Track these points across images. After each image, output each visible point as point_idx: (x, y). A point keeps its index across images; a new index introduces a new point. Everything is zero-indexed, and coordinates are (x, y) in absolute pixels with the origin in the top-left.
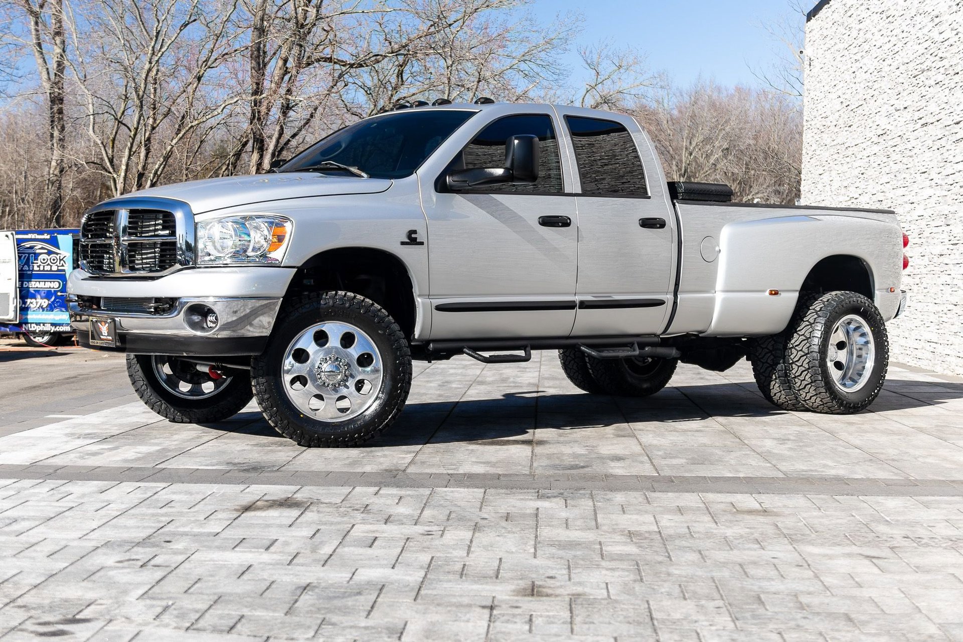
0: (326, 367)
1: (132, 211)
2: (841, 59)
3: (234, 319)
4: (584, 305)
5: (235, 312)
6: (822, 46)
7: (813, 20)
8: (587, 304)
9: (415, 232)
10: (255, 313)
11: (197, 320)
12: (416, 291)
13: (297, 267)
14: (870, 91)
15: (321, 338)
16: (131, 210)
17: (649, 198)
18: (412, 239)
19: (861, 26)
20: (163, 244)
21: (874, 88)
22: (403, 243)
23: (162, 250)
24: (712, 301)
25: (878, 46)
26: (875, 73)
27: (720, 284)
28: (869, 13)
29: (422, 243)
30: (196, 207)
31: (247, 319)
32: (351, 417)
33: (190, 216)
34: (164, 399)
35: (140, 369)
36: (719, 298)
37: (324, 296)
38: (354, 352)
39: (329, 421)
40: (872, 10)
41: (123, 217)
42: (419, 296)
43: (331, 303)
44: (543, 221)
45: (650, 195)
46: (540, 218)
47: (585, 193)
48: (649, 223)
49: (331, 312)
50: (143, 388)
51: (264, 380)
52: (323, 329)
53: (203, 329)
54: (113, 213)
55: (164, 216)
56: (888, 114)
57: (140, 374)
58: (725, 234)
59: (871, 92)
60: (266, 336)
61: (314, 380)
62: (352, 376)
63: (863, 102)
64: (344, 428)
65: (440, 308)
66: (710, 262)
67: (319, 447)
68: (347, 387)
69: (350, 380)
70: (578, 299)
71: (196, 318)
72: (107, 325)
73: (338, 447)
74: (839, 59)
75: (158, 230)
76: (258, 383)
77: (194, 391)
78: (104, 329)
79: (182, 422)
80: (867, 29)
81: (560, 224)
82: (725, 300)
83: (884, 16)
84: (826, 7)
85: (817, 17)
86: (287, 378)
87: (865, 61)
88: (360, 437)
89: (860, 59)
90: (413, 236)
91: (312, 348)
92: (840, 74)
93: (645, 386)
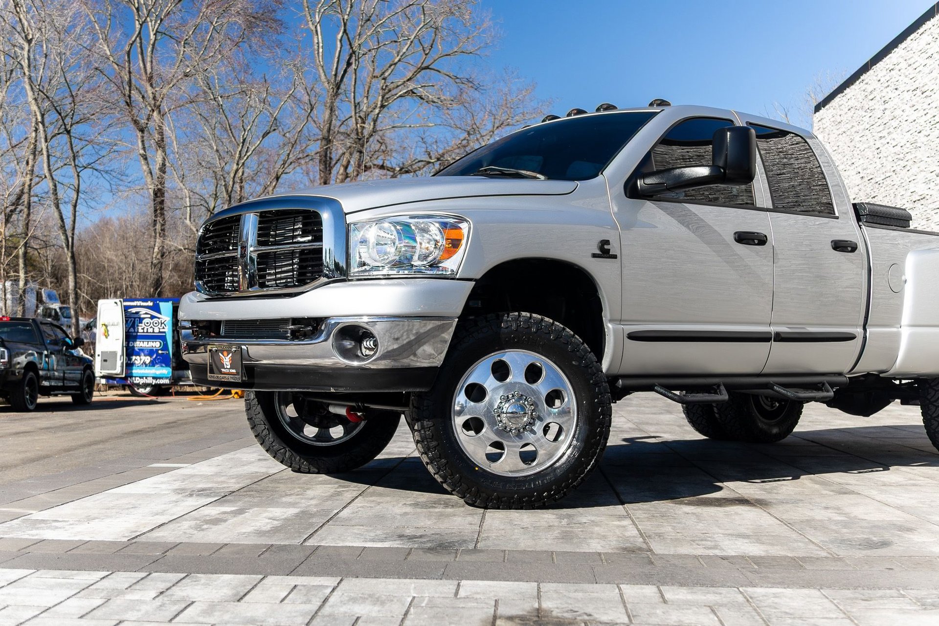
0: (506, 407)
1: (262, 215)
2: (861, 139)
3: (396, 346)
4: (780, 338)
5: (397, 339)
6: (835, 131)
7: (823, 111)
8: (783, 336)
9: (607, 242)
10: (420, 340)
11: (350, 347)
12: (606, 315)
13: (475, 280)
14: (900, 162)
15: (501, 371)
16: (261, 213)
17: (837, 218)
18: (604, 252)
19: (887, 106)
20: (302, 252)
21: (906, 159)
22: (594, 256)
23: (301, 260)
24: (897, 337)
25: (910, 121)
26: (908, 145)
27: (906, 317)
28: (897, 92)
29: (615, 257)
30: (347, 205)
31: (410, 348)
32: (538, 470)
33: (340, 215)
34: (288, 446)
35: (261, 412)
36: (905, 333)
37: (505, 318)
38: (542, 388)
39: (510, 475)
40: (901, 89)
41: (250, 224)
42: (611, 321)
43: (514, 327)
44: (739, 236)
45: (837, 214)
46: (735, 233)
47: (775, 209)
48: (840, 246)
49: (514, 337)
50: (264, 432)
51: (430, 423)
52: (504, 359)
53: (357, 358)
54: (238, 219)
55: (304, 218)
56: (927, 180)
57: (260, 417)
58: (910, 262)
59: (902, 163)
60: (437, 367)
61: (493, 423)
62: (540, 419)
63: (892, 173)
64: (530, 484)
65: (633, 337)
66: (897, 292)
67: (498, 508)
68: (534, 432)
69: (538, 423)
70: (773, 329)
71: (348, 344)
72: (231, 355)
73: (521, 508)
74: (857, 139)
75: (296, 237)
76: (423, 427)
77: (323, 436)
78: (226, 360)
79: (309, 473)
80: (895, 107)
81: (756, 241)
82: (912, 336)
83: (918, 92)
84: (839, 96)
85: (827, 107)
86: (459, 421)
87: (894, 136)
88: (549, 496)
89: (886, 135)
90: (606, 247)
91: (490, 383)
92: (859, 152)
93: (775, 431)
